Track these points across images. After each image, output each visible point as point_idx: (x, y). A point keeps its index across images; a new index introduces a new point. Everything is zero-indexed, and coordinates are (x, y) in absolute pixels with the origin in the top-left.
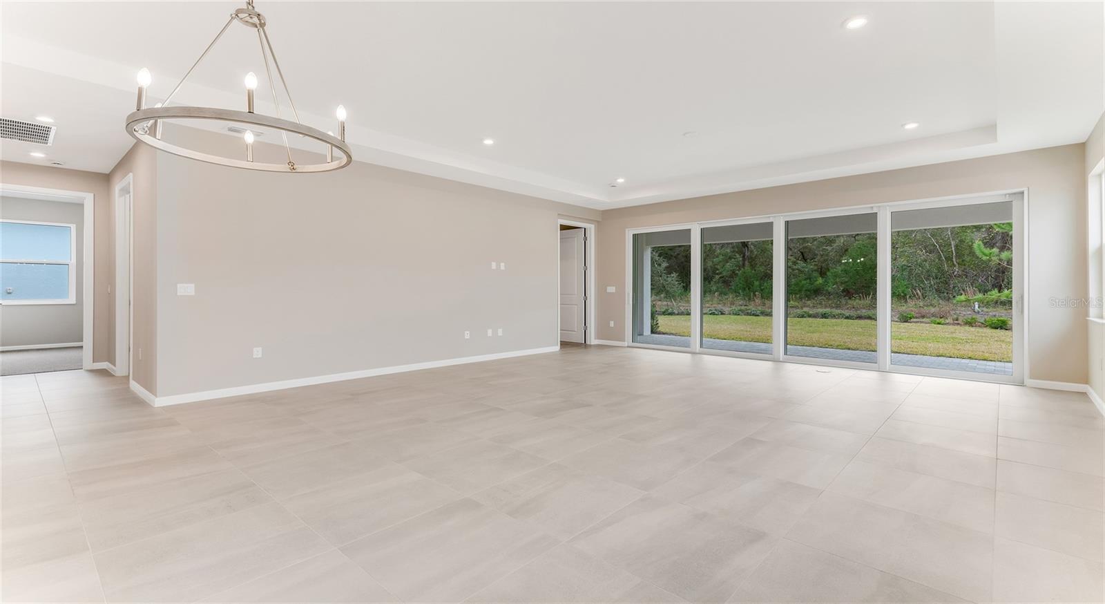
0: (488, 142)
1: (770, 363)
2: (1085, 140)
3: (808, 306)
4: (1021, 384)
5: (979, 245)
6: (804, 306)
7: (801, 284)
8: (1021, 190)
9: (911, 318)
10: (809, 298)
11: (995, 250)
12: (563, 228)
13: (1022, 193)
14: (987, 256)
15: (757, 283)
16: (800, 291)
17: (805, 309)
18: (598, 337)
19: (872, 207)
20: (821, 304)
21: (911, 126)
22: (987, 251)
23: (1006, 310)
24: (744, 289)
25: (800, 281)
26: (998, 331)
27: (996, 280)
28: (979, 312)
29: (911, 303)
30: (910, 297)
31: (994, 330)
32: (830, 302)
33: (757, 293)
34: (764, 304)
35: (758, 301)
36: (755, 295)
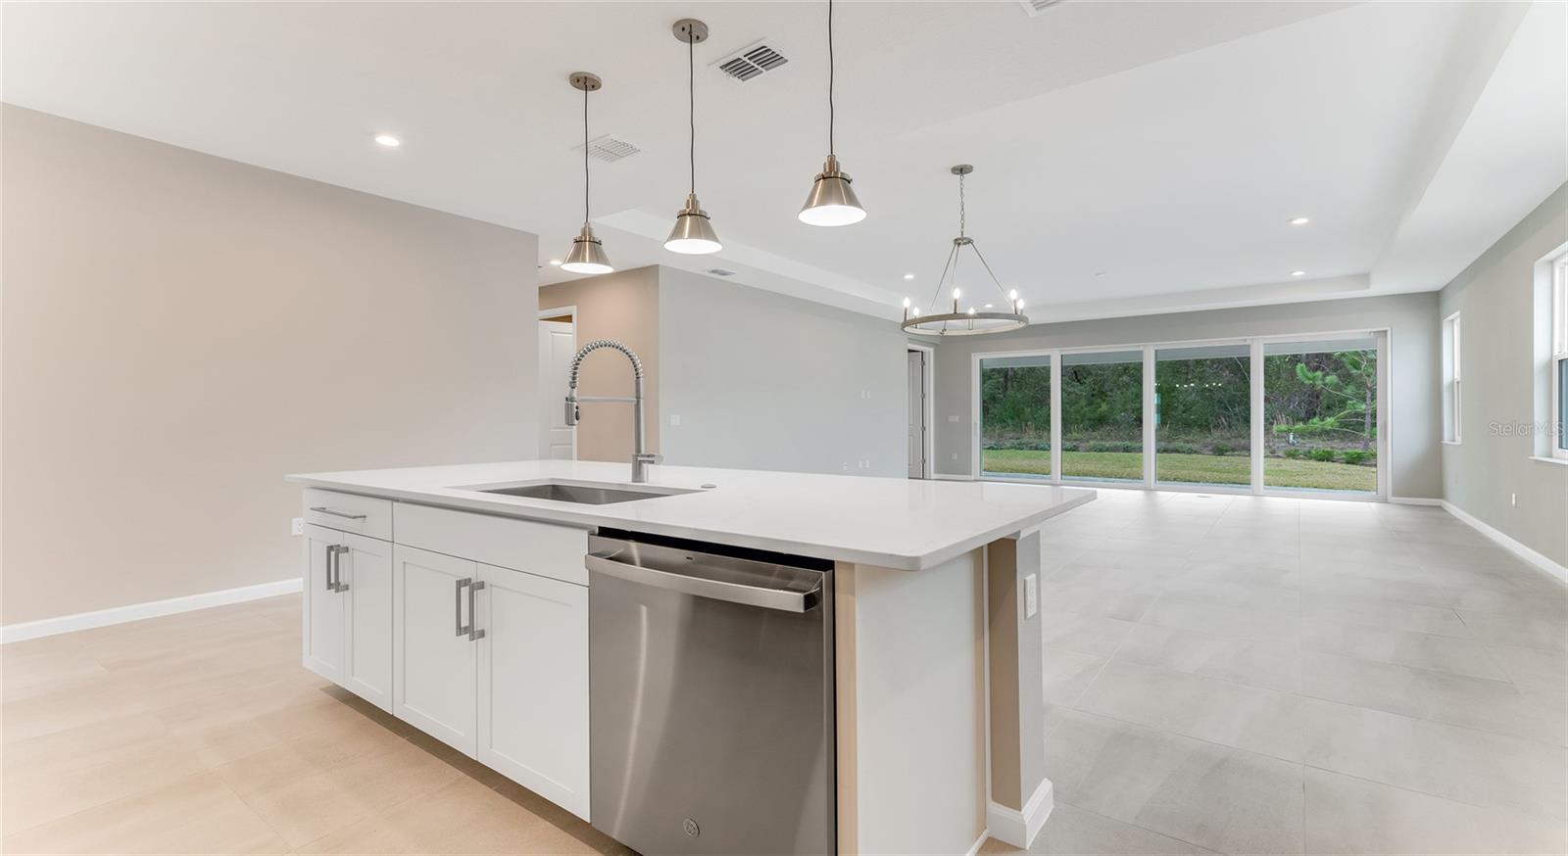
0: (909, 277)
1: (1142, 492)
2: (1442, 287)
3: (1095, 438)
4: (1385, 501)
5: (1302, 368)
6: (1091, 439)
7: (1082, 412)
8: (1384, 329)
9: (1227, 451)
10: (1094, 428)
11: (1319, 374)
12: (910, 351)
13: (1386, 332)
14: (1310, 379)
15: (1028, 410)
16: (1082, 421)
17: (1092, 443)
18: (936, 472)
19: (1245, 340)
20: (1109, 435)
21: (1298, 274)
22: (1310, 375)
23: (1324, 441)
24: (1012, 418)
25: (1082, 408)
26: (1325, 463)
27: (1309, 405)
28: (1293, 444)
29: (1216, 434)
30: (1214, 427)
31: (1321, 463)
32: (1121, 434)
33: (1029, 423)
34: (1040, 437)
35: (1032, 433)
36: (1026, 425)
